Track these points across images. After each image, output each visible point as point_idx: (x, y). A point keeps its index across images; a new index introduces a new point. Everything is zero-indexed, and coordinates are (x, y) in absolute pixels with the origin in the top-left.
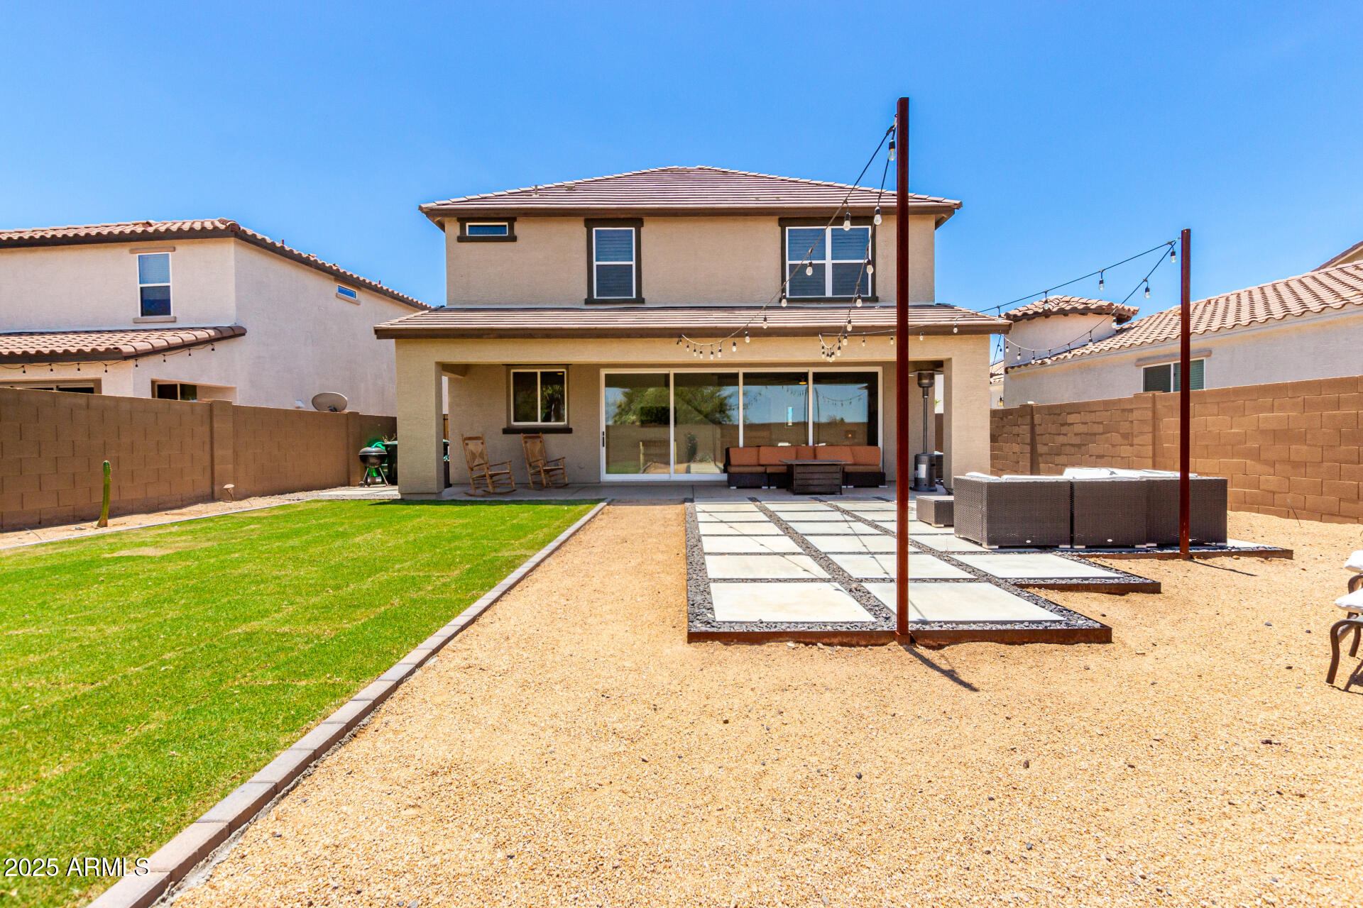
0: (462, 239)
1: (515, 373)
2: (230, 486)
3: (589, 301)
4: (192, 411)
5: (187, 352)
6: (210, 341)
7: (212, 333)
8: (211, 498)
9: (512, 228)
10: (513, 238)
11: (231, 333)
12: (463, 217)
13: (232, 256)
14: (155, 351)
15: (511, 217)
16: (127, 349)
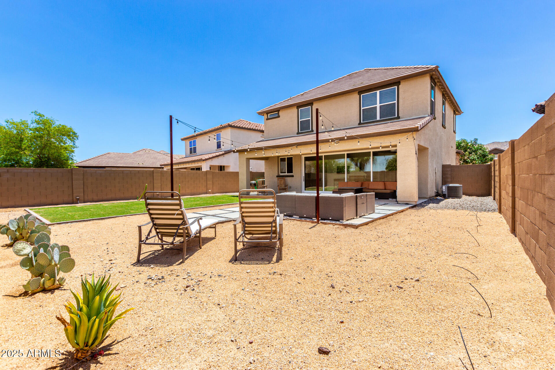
0: (268, 119)
1: (281, 158)
2: (210, 191)
3: (298, 133)
4: (202, 173)
5: (217, 158)
6: (223, 154)
7: (223, 152)
8: (206, 193)
9: (278, 113)
10: (279, 117)
11: (228, 152)
12: (267, 113)
13: (230, 131)
14: (210, 158)
15: (278, 110)
16: (204, 158)
